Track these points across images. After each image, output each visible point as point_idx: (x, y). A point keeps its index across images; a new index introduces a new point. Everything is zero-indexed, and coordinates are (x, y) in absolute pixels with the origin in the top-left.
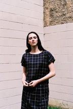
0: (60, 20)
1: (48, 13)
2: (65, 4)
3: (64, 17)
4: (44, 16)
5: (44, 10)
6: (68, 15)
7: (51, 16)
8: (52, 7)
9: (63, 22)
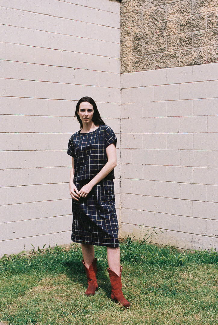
0: (154, 61)
1: (129, 44)
2: (165, 28)
3: (162, 54)
4: (122, 50)
5: (122, 37)
6: (169, 52)
7: (137, 49)
8: (137, 31)
9: (160, 64)
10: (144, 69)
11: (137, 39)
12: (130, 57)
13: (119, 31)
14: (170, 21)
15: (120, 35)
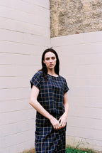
0: (74, 29)
3: (80, 24)
4: (51, 23)
6: (85, 22)
8: (62, 10)
9: (78, 31)
10: (67, 34)
11: (62, 15)
12: (57, 27)
13: (49, 11)
14: (86, 3)
15: (49, 14)
